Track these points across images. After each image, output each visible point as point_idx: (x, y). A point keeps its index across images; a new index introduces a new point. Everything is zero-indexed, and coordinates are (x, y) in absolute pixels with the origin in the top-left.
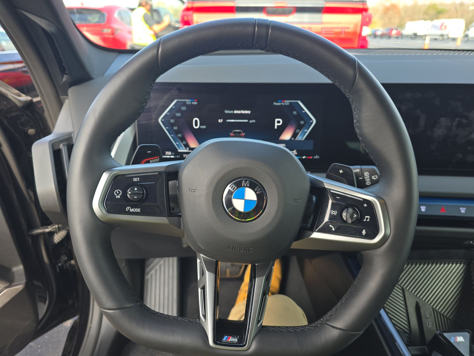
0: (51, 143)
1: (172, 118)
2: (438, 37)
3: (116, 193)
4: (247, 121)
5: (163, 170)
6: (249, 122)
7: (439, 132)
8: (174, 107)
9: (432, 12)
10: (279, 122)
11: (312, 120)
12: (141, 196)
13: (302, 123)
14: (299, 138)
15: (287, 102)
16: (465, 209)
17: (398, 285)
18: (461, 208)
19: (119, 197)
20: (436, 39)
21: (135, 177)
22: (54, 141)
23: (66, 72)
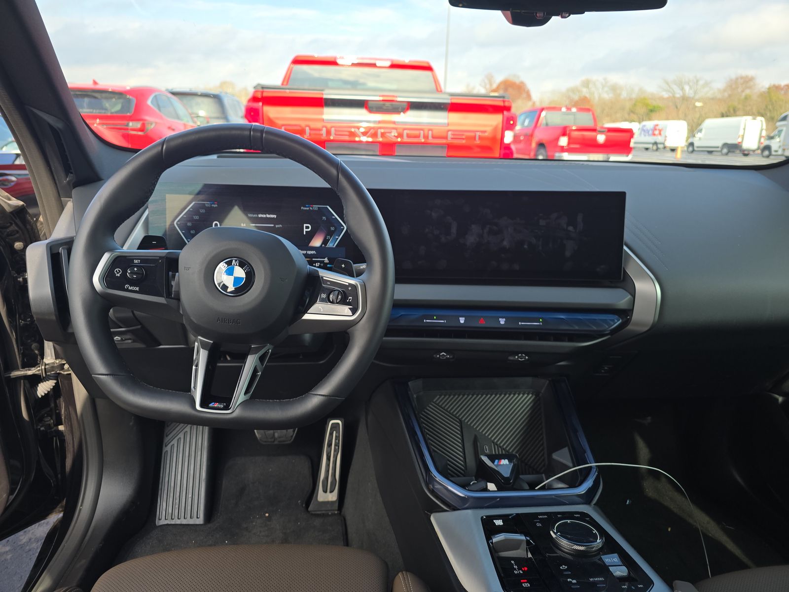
0: (49, 245)
1: (189, 221)
2: (650, 146)
3: (116, 271)
4: (273, 225)
5: (164, 255)
6: (275, 226)
7: (471, 239)
8: (191, 209)
9: (642, 110)
10: (307, 227)
11: (343, 226)
12: (140, 276)
13: (332, 229)
14: (330, 245)
15: (316, 207)
16: (504, 319)
17: (433, 402)
18: (500, 319)
19: (119, 275)
20: (647, 149)
21: (136, 259)
22: (52, 244)
23: (71, 171)
